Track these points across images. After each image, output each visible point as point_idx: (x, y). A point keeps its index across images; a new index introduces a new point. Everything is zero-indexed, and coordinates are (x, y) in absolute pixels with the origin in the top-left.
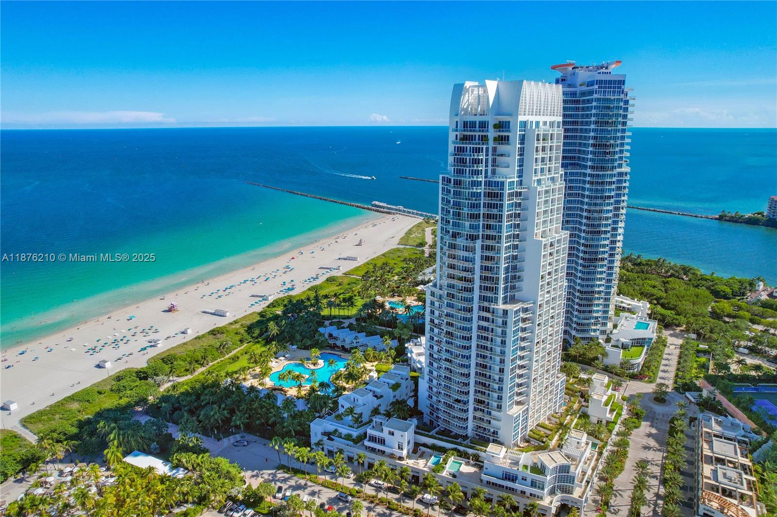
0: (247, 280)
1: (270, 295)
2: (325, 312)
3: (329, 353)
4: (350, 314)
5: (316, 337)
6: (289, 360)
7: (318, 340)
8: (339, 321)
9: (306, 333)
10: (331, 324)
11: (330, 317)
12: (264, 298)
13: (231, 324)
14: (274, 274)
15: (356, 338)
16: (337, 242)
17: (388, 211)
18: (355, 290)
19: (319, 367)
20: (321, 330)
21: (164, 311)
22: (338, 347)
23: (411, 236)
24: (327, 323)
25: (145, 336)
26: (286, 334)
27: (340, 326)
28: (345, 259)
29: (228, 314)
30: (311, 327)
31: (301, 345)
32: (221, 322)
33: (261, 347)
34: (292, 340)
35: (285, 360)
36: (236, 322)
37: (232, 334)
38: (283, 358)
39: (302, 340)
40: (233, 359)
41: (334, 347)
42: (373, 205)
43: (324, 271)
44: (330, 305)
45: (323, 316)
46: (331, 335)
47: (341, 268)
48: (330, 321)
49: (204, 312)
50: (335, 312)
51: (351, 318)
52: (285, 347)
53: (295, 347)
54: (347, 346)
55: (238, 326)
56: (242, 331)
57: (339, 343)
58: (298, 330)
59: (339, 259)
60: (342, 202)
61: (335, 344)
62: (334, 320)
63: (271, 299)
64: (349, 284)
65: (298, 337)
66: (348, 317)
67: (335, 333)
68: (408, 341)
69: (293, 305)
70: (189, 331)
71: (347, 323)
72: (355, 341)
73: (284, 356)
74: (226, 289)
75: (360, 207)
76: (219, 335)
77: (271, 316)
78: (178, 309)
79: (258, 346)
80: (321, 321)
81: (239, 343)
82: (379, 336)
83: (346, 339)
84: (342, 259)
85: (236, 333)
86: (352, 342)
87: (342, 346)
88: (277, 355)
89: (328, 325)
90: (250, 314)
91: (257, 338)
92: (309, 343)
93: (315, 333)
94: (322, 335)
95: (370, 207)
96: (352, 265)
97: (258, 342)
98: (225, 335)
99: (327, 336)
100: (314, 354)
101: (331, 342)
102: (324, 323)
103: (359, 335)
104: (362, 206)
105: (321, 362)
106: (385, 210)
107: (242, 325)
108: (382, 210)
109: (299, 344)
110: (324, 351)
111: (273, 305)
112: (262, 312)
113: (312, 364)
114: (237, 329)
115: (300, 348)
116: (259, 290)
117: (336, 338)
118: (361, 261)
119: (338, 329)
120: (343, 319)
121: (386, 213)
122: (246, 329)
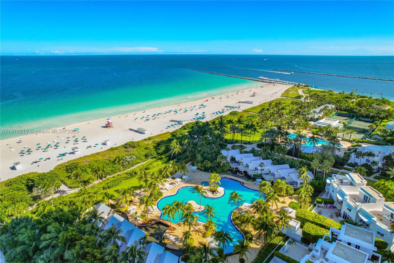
0: (171, 111)
1: (184, 121)
2: (228, 137)
3: (231, 179)
4: (251, 140)
5: (218, 160)
6: (186, 182)
7: (219, 163)
8: (241, 146)
9: (208, 154)
10: (233, 148)
11: (232, 142)
12: (179, 122)
13: (145, 140)
14: (192, 108)
15: (261, 165)
16: (237, 94)
17: (269, 81)
18: (254, 121)
19: (218, 195)
20: (224, 152)
21: (102, 127)
22: (240, 172)
23: (290, 93)
24: (229, 146)
25: (74, 144)
26: (188, 153)
27: (242, 150)
28: (243, 102)
29: (146, 132)
30: (213, 148)
31: (202, 167)
32: (138, 138)
33: (163, 163)
34: (193, 160)
35: (182, 181)
36: (149, 139)
37: (143, 149)
38: (180, 180)
39: (202, 162)
40: (131, 174)
41: (235, 172)
42: (259, 79)
43: (229, 108)
44: (234, 129)
45: (226, 140)
46: (233, 159)
47: (241, 107)
48: (233, 145)
49: (131, 130)
50: (238, 137)
51: (252, 144)
52: (183, 168)
53: (195, 168)
54: (251, 173)
55: (150, 143)
56: (151, 147)
57: (241, 168)
58: (200, 151)
59: (240, 102)
60: (240, 77)
61: (237, 168)
62: (236, 144)
63: (184, 124)
64: (248, 117)
65: (199, 157)
66: (249, 143)
67: (238, 157)
68: (329, 175)
69: (199, 127)
70: (108, 143)
71: (249, 148)
72: (260, 168)
73: (181, 178)
74: (154, 115)
75: (251, 80)
76: (130, 149)
77: (180, 136)
78: (113, 126)
79: (160, 162)
80: (224, 144)
81: (144, 158)
82: (287, 166)
83: (250, 165)
84: (241, 102)
85: (146, 148)
86: (256, 169)
87: (245, 172)
88: (174, 176)
89: (230, 148)
90: (164, 134)
91: (162, 154)
92: (209, 164)
93: (216, 156)
94: (225, 158)
95: (258, 79)
96: (249, 106)
97: (161, 159)
98: (136, 149)
99: (229, 159)
100: (213, 180)
101: (234, 166)
102: (226, 146)
103: (265, 162)
104: (252, 79)
105: (221, 190)
106: (268, 81)
107: (153, 142)
108: (265, 81)
109: (199, 165)
110: (224, 176)
111: (184, 128)
112: (174, 132)
113: (211, 191)
114: (148, 145)
115: (200, 170)
116: (177, 117)
117: (238, 163)
118: (256, 104)
119: (241, 153)
120: (245, 143)
121: (268, 82)
122: (155, 145)
